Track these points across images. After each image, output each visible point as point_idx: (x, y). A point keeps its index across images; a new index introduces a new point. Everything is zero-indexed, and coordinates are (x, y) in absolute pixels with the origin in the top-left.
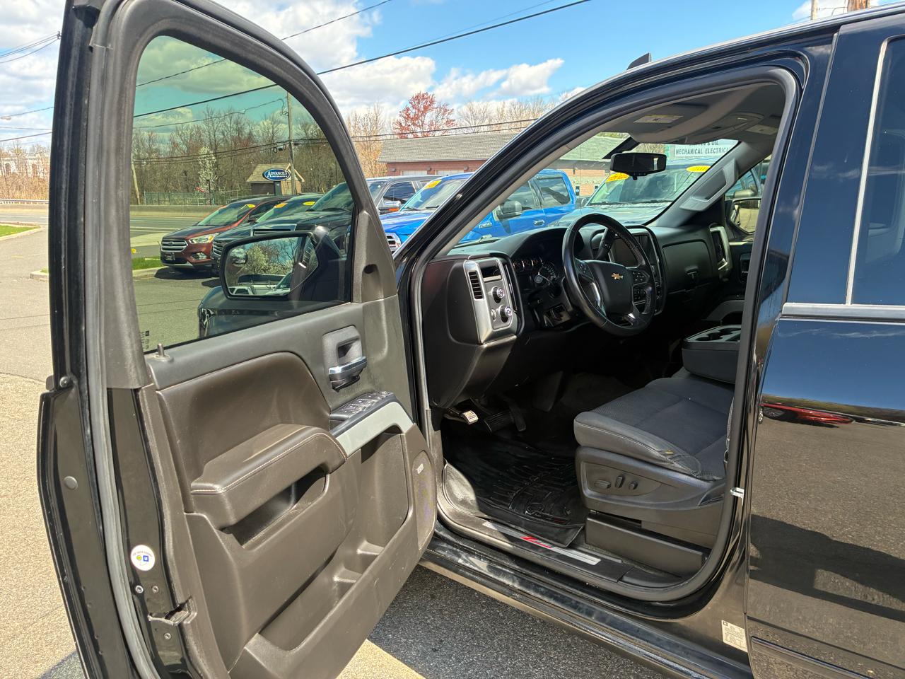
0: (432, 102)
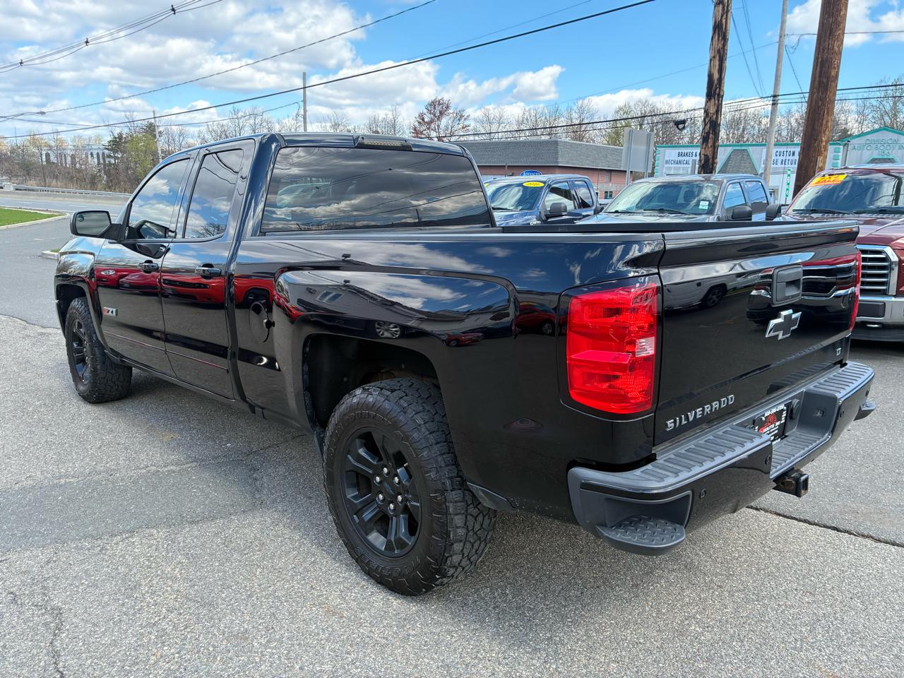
0: (448, 107)
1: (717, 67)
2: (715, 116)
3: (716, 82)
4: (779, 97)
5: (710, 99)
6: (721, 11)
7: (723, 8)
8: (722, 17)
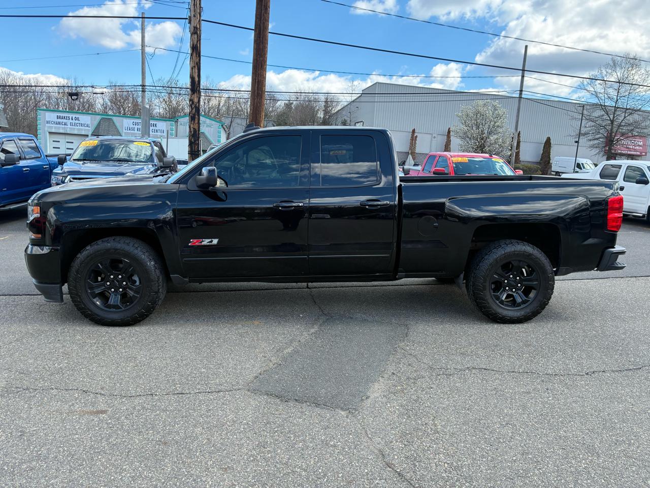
1: (197, 74)
2: (198, 104)
3: (197, 83)
4: (146, 87)
5: (194, 93)
6: (196, 39)
7: (198, 37)
8: (197, 42)
